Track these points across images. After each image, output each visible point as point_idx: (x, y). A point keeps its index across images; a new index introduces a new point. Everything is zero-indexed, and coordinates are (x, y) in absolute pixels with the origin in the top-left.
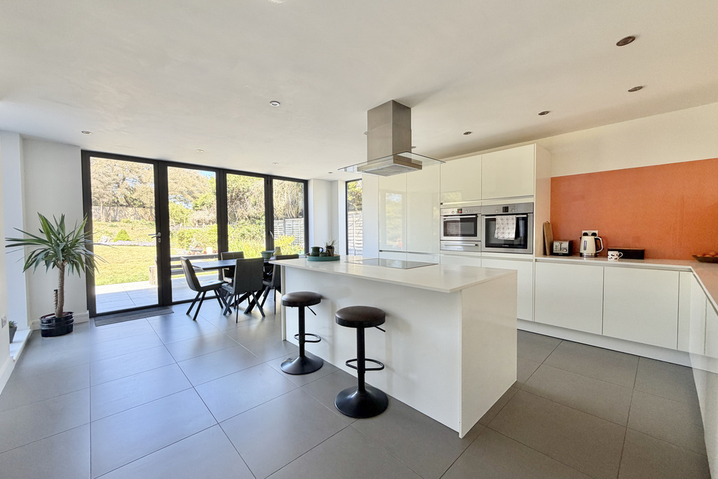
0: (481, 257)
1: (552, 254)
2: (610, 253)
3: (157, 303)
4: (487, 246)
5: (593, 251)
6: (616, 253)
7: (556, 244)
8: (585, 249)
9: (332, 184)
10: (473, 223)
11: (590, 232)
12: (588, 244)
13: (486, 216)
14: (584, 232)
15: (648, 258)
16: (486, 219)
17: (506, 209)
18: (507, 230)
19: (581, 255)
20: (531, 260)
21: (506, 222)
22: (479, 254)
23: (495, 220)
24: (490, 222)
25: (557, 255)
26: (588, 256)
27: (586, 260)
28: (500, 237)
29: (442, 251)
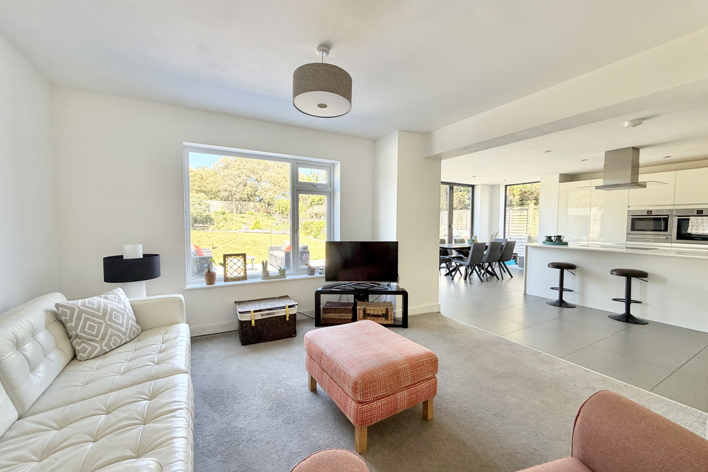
4: (679, 238)
9: (493, 187)
13: (679, 216)
16: (679, 219)
17: (700, 212)
18: (700, 227)
21: (700, 221)
22: (669, 244)
28: (695, 233)
29: (629, 243)
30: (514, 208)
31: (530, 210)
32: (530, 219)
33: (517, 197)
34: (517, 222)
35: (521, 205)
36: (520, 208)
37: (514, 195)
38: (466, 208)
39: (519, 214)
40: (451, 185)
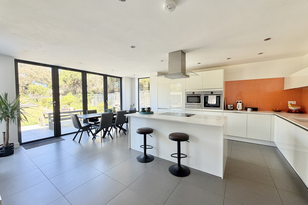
0: (202, 111)
1: (227, 109)
2: (248, 109)
3: (53, 135)
4: (205, 106)
5: (241, 108)
6: (250, 109)
7: (229, 106)
8: (239, 107)
11: (239, 101)
12: (239, 105)
13: (204, 95)
14: (237, 101)
15: (259, 110)
17: (212, 93)
18: (212, 100)
19: (237, 110)
20: (222, 112)
21: (212, 98)
22: (201, 110)
23: (208, 97)
24: (206, 98)
25: (229, 109)
26: (240, 110)
27: (238, 111)
28: (210, 103)
29: (186, 109)
40: (105, 76)
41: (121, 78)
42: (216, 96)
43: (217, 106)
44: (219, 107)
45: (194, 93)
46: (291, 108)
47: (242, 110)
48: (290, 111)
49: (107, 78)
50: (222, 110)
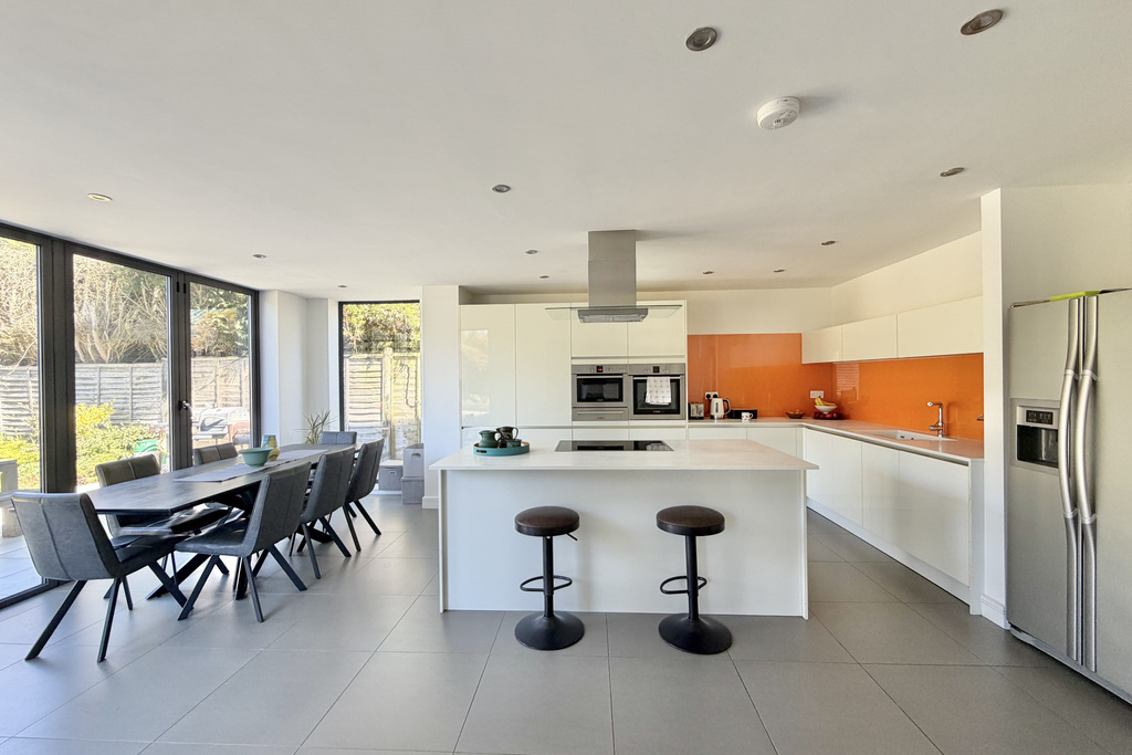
0: (629, 428)
2: (744, 414)
4: (637, 412)
5: (722, 414)
6: (748, 414)
7: (694, 407)
8: (716, 411)
10: (617, 386)
11: (712, 394)
12: (718, 406)
13: (634, 376)
14: (707, 394)
15: (762, 416)
16: (635, 381)
17: (656, 369)
18: (661, 394)
19: (712, 417)
20: (685, 427)
21: (660, 384)
22: (625, 423)
23: (645, 381)
24: (639, 384)
25: (697, 419)
26: (719, 419)
27: (716, 422)
28: (654, 402)
29: (576, 423)
30: (354, 356)
31: (387, 360)
32: (387, 378)
33: (359, 333)
34: (362, 386)
35: (368, 350)
36: (366, 355)
37: (354, 329)
38: (238, 352)
39: (365, 368)
40: (181, 276)
41: (255, 295)
42: (669, 378)
43: (671, 410)
44: (677, 411)
45: (599, 368)
46: (821, 407)
47: (724, 418)
48: (819, 416)
49: (186, 290)
50: (686, 422)
